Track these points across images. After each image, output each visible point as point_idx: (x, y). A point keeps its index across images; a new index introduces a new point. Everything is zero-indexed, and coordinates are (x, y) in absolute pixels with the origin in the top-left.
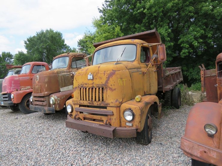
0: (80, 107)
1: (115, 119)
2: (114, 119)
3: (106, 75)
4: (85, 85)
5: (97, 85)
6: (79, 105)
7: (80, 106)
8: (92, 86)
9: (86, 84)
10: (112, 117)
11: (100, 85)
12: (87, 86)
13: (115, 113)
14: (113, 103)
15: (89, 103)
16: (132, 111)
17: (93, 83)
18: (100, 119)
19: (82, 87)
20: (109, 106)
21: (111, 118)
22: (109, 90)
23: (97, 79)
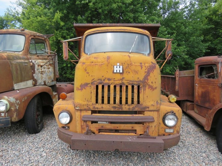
0: (93, 114)
1: (155, 126)
2: (153, 127)
3: (144, 68)
4: (107, 81)
5: (131, 81)
6: (90, 112)
7: (93, 112)
8: (120, 82)
9: (109, 79)
10: (151, 125)
11: (136, 81)
12: (111, 82)
13: (156, 119)
14: (154, 106)
15: (115, 107)
16: (175, 114)
17: (123, 78)
18: (130, 128)
19: (100, 83)
20: (147, 109)
21: (149, 126)
22: (149, 88)
23: (129, 73)
